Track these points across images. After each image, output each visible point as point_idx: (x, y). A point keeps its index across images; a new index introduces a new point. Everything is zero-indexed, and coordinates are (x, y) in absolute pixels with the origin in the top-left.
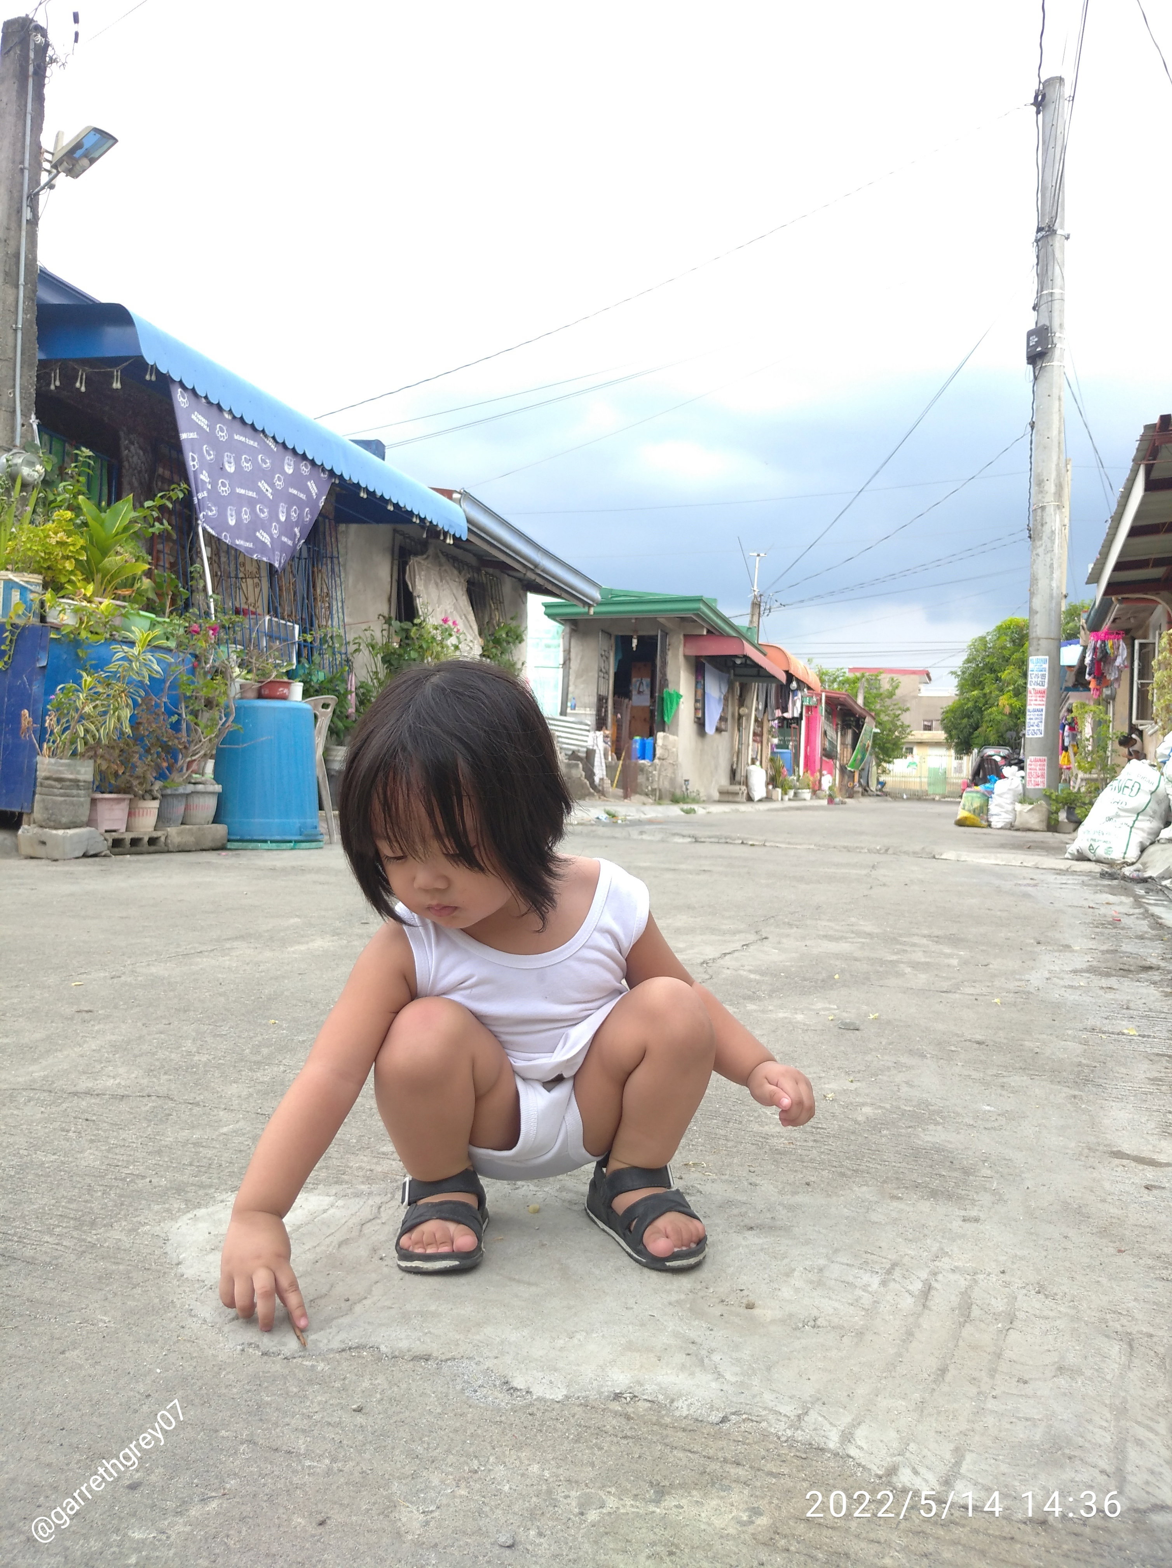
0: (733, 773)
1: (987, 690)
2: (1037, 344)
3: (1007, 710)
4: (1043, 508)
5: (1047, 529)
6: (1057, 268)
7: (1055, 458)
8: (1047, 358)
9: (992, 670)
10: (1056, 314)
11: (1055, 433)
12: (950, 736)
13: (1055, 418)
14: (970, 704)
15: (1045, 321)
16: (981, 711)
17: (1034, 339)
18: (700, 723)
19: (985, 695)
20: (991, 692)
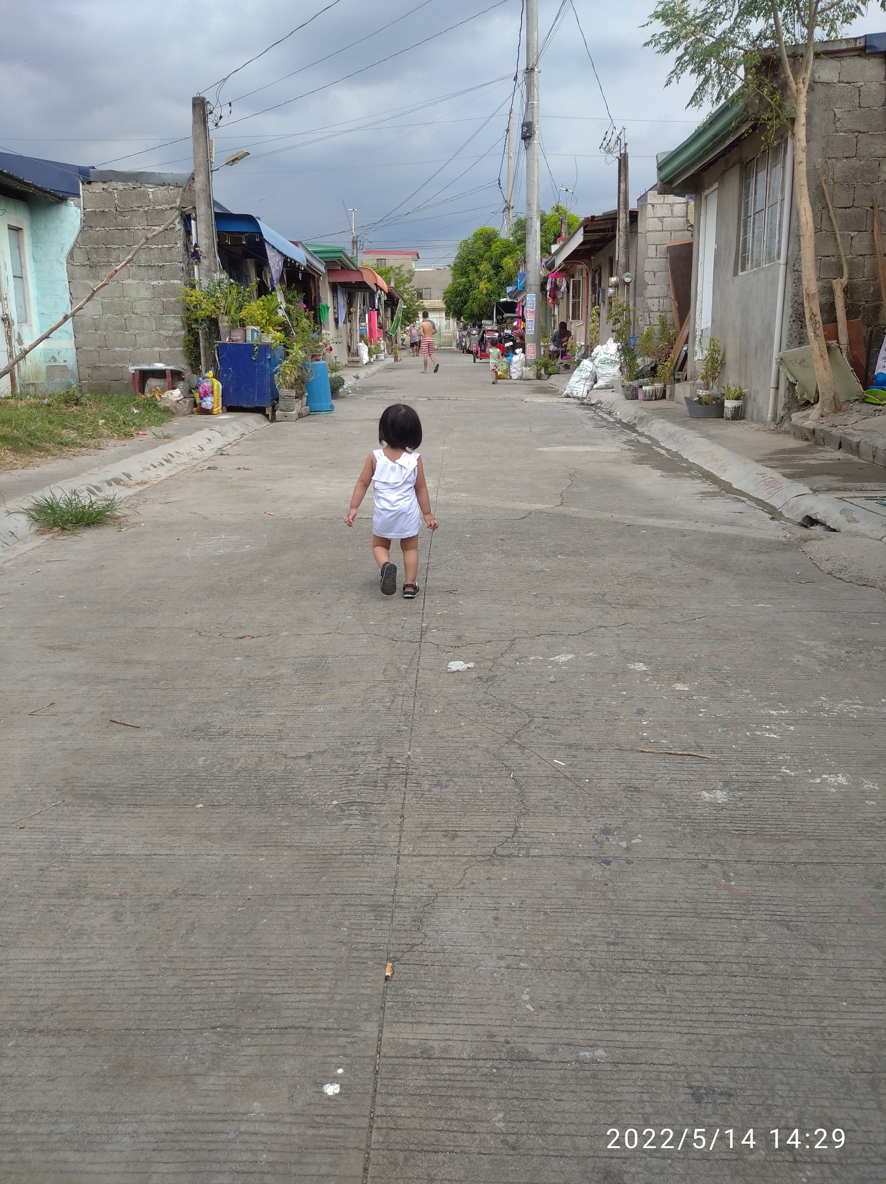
0: (349, 348)
1: (471, 278)
2: (527, 131)
3: (485, 292)
4: (531, 218)
5: (533, 229)
6: (535, 90)
7: (536, 192)
8: (532, 139)
9: (473, 264)
10: (535, 115)
11: (536, 179)
12: (448, 307)
13: (536, 170)
14: (461, 288)
15: (529, 119)
16: (468, 291)
17: (525, 129)
18: (336, 321)
19: (470, 281)
20: (473, 280)
